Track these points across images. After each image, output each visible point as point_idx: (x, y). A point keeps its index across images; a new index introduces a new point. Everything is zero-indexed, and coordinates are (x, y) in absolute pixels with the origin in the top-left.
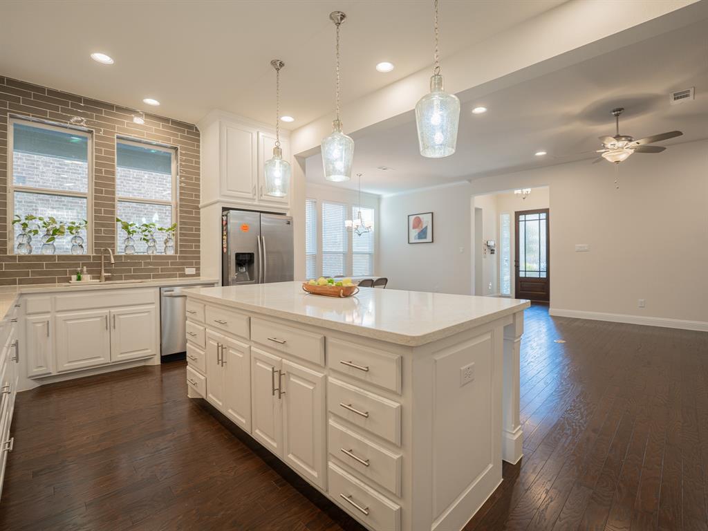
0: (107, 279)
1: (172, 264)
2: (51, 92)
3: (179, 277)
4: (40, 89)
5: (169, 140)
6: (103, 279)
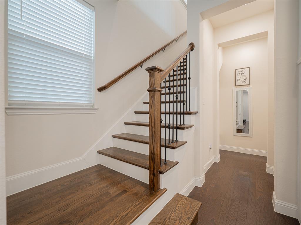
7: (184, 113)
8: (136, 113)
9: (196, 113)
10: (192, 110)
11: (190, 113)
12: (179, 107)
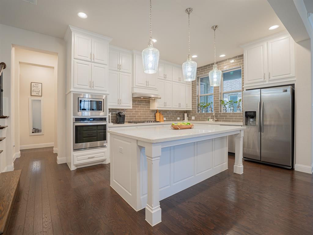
0: (216, 121)
1: (239, 116)
2: (204, 67)
3: (232, 122)
4: (202, 67)
5: (237, 64)
6: (215, 121)
10: (4, 115)
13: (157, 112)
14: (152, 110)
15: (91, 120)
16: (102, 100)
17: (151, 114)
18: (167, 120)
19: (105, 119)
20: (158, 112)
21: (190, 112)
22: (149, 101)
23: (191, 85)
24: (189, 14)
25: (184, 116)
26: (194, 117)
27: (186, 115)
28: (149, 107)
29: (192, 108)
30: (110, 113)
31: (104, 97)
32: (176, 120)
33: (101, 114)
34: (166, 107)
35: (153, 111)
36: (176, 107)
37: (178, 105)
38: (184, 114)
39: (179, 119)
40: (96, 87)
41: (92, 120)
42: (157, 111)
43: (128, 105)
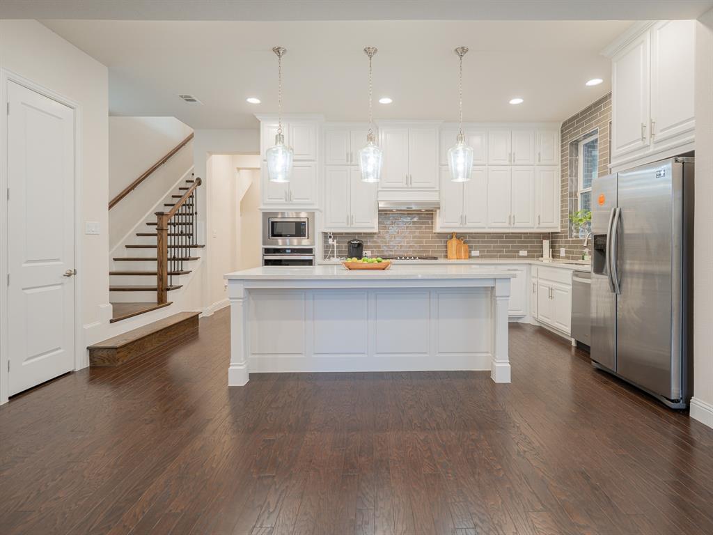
7: (190, 247)
8: (127, 247)
9: (203, 246)
10: (198, 244)
11: (196, 246)
12: (184, 240)
13: (452, 237)
14: (438, 233)
15: (287, 251)
16: (306, 220)
17: (436, 242)
18: (482, 257)
19: (310, 251)
20: (454, 238)
21: (557, 237)
22: (432, 214)
23: (560, 166)
24: (370, 56)
25: (542, 247)
26: (564, 249)
27: (546, 243)
28: (432, 228)
29: (562, 227)
30: (335, 240)
31: (303, 215)
32: (513, 257)
33: (304, 243)
34: (466, 226)
35: (440, 235)
36: (500, 225)
37: (508, 221)
38: (542, 242)
39: (523, 253)
40: (296, 199)
41: (290, 251)
42: (451, 235)
43: (368, 225)
